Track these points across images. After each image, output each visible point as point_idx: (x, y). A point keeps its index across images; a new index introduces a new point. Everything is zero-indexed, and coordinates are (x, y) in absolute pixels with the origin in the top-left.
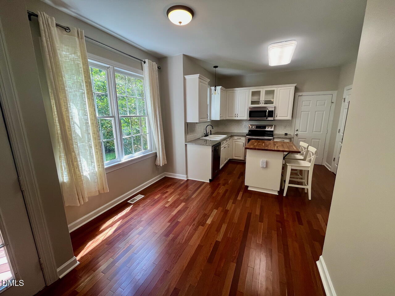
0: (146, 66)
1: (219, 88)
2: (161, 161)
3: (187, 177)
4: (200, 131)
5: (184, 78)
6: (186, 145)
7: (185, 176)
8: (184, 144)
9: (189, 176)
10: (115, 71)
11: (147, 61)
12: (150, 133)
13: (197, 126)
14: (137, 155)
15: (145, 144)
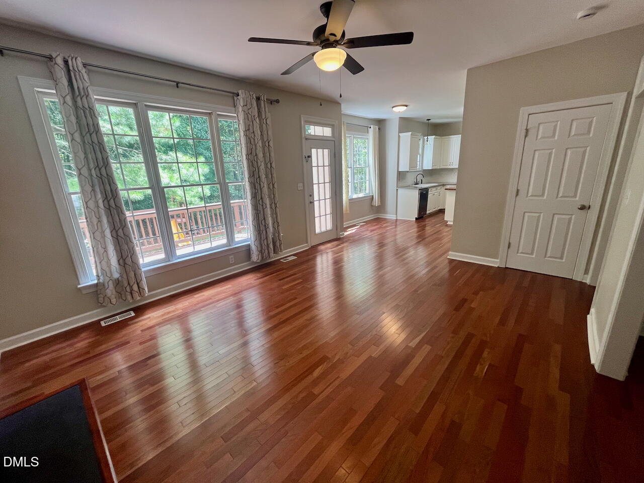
0: (371, 131)
1: (431, 138)
2: (376, 202)
3: (397, 217)
4: (410, 179)
5: (399, 136)
6: (397, 190)
7: (395, 216)
8: (396, 188)
9: (398, 216)
10: (354, 137)
11: (372, 126)
12: (370, 180)
13: (408, 175)
14: (361, 195)
15: (366, 190)
